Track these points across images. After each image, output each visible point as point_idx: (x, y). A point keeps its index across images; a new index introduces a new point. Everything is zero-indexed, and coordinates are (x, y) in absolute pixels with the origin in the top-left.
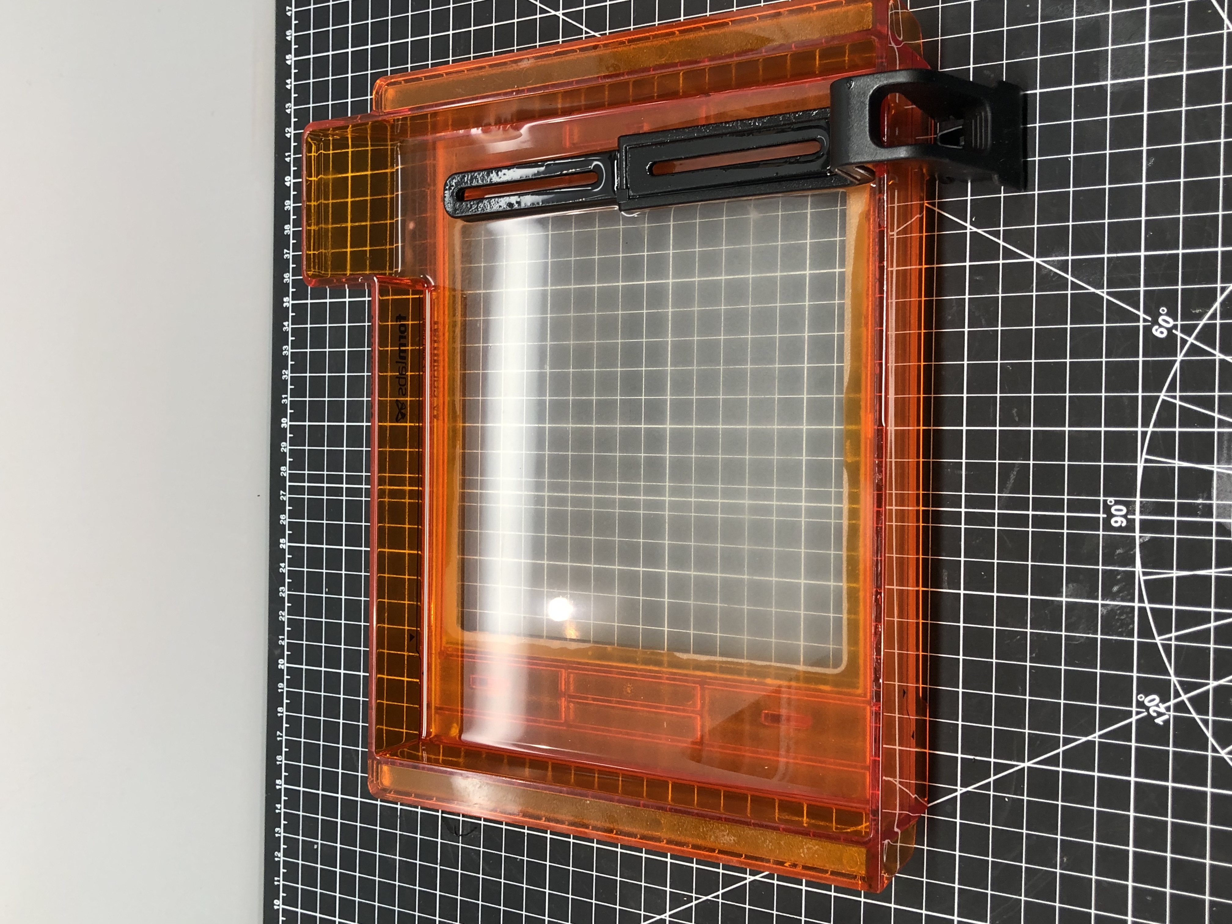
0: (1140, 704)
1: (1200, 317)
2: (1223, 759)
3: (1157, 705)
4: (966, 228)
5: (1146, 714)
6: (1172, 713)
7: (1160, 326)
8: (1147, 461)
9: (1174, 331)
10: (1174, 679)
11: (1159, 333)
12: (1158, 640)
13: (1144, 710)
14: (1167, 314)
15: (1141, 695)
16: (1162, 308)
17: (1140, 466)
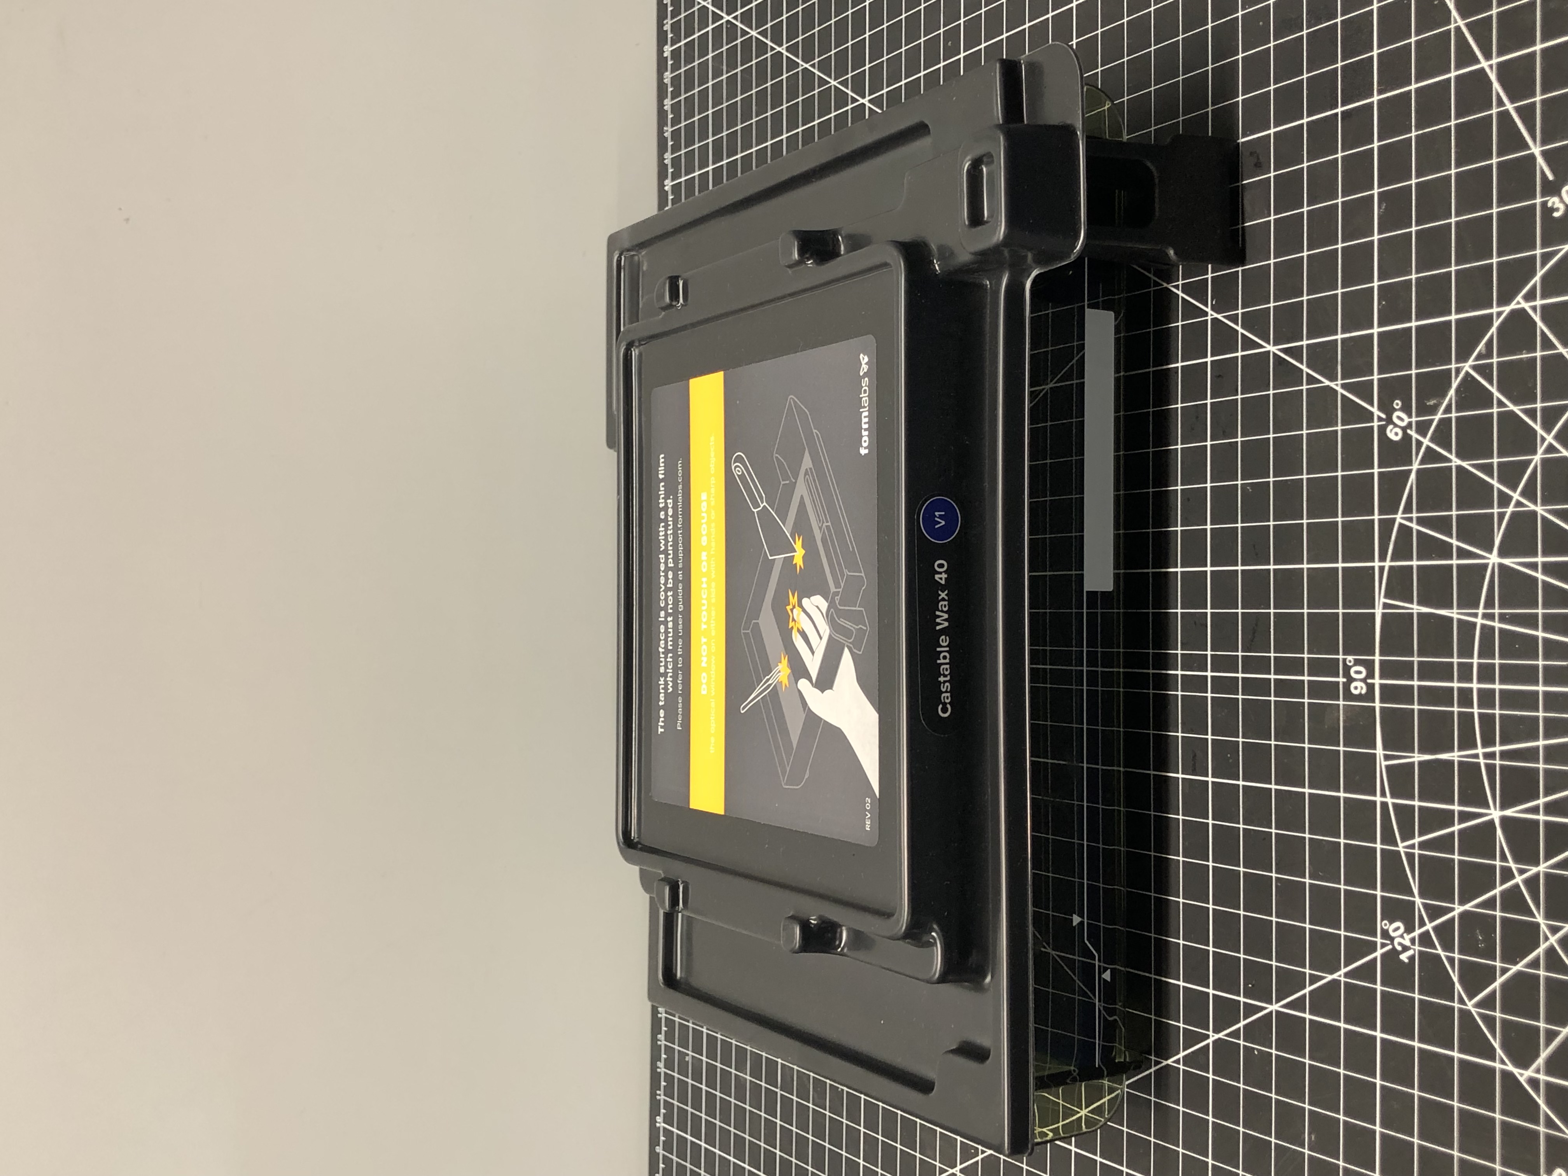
0: (1385, 934)
1: (1433, 410)
2: (1469, 1012)
3: (1402, 936)
4: (1206, 314)
5: (1390, 947)
6: (1417, 948)
7: (1396, 426)
8: (1386, 606)
9: (1409, 431)
10: (1418, 901)
11: (1394, 434)
12: (1401, 847)
13: (1388, 942)
14: (1402, 409)
15: (1385, 922)
16: (1397, 401)
17: (1379, 612)
